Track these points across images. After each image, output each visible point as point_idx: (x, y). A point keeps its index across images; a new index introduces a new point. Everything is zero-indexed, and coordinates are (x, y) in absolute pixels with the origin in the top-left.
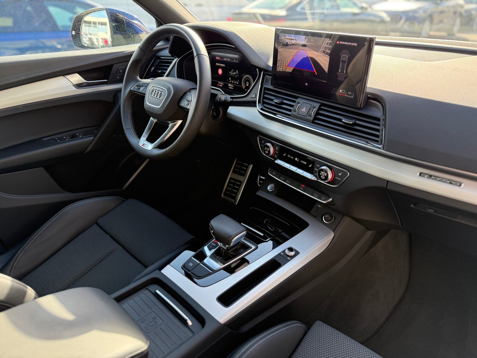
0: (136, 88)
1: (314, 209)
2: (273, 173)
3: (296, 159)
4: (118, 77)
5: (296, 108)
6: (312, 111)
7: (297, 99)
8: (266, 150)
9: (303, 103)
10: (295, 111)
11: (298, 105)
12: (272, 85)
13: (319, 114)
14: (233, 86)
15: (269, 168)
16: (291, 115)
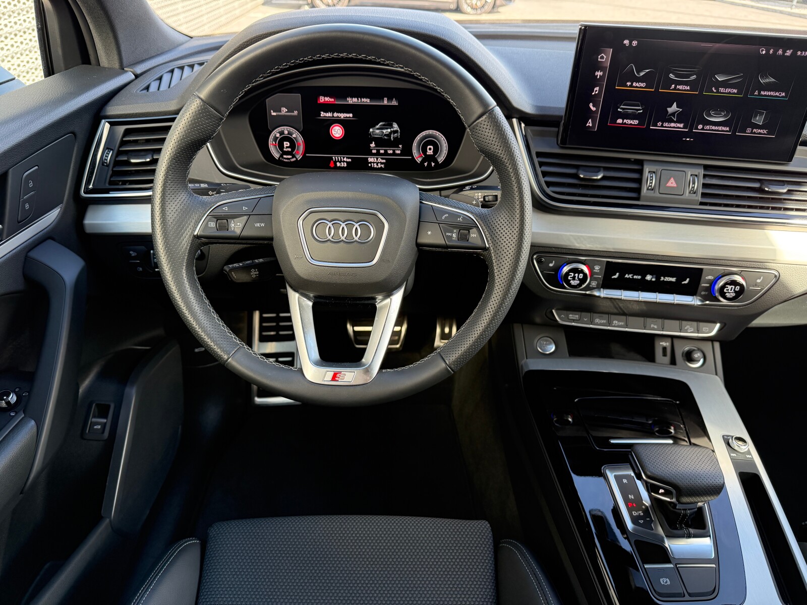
0: (212, 225)
1: (659, 353)
2: (569, 318)
3: (649, 277)
4: (27, 206)
5: (650, 183)
6: (694, 183)
7: (642, 165)
8: (574, 278)
9: (663, 171)
10: (650, 189)
11: (652, 177)
12: (562, 144)
13: (705, 186)
14: (384, 161)
15: (553, 311)
16: (642, 198)
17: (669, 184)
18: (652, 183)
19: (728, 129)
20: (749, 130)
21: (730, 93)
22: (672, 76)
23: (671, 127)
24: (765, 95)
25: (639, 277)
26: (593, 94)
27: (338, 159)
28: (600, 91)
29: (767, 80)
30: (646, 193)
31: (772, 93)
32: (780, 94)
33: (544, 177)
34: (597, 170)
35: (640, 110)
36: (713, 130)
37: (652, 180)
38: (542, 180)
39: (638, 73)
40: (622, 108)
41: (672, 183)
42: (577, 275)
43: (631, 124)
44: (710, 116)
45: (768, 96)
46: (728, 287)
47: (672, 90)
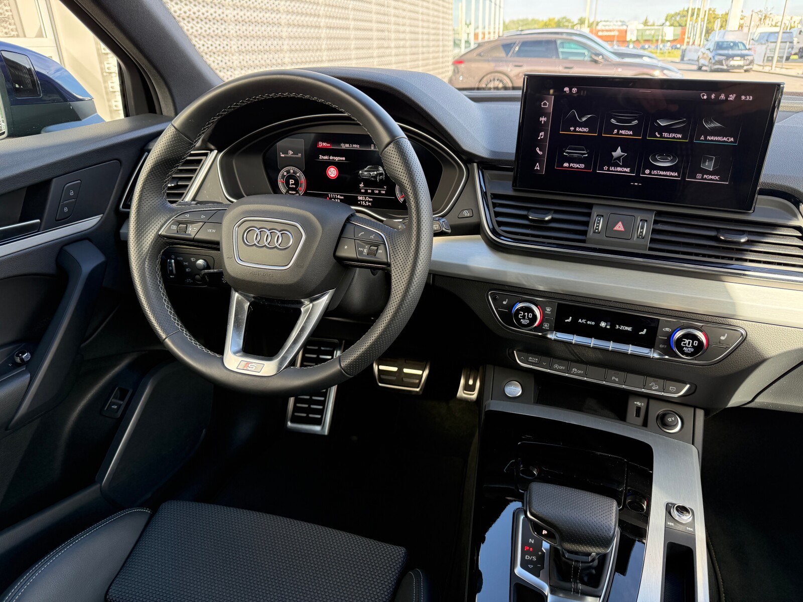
0: (174, 227)
1: (631, 412)
2: (529, 360)
3: (603, 324)
4: (66, 209)
5: (596, 226)
6: (642, 228)
7: (591, 209)
8: (524, 317)
9: (611, 215)
10: (596, 233)
11: (600, 220)
12: (514, 187)
13: (654, 231)
14: (371, 200)
15: (515, 352)
16: (588, 241)
17: (617, 228)
18: (598, 226)
19: (676, 174)
20: (699, 176)
21: (674, 138)
22: (613, 121)
23: (617, 171)
24: (712, 141)
25: (593, 323)
26: (539, 138)
27: (333, 196)
28: (545, 135)
29: (712, 125)
30: (593, 236)
31: (719, 138)
32: (728, 139)
33: (496, 217)
34: (548, 211)
35: (585, 154)
36: (660, 175)
37: (599, 223)
38: (494, 219)
39: (580, 118)
40: (567, 153)
41: (619, 227)
42: (526, 314)
43: (577, 168)
44: (656, 161)
45: (716, 141)
46: (685, 341)
47: (615, 134)
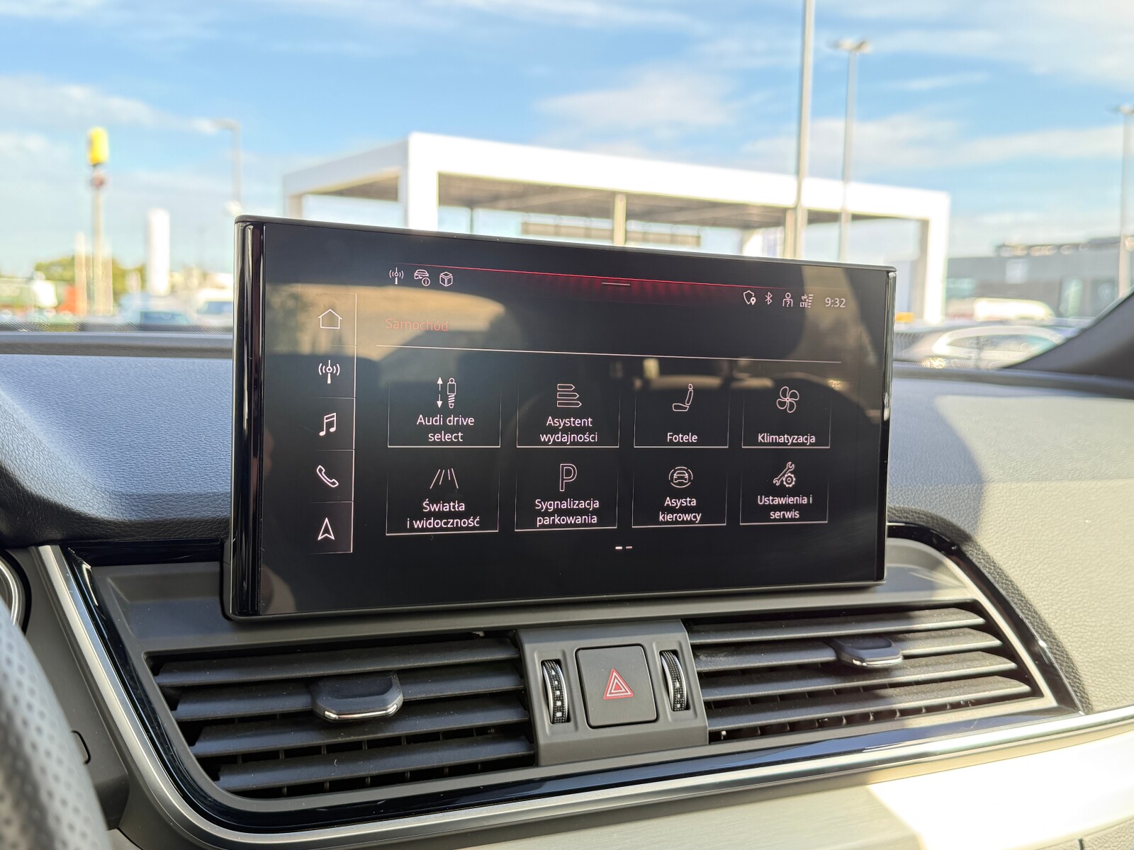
5: (556, 699)
6: (676, 677)
7: (518, 646)
9: (580, 653)
10: (561, 721)
11: (557, 678)
12: (241, 614)
13: (706, 679)
16: (543, 754)
17: (611, 693)
18: (561, 698)
26: (322, 434)
28: (343, 423)
30: (553, 733)
33: (191, 742)
34: (380, 683)
37: (559, 688)
38: (188, 755)
